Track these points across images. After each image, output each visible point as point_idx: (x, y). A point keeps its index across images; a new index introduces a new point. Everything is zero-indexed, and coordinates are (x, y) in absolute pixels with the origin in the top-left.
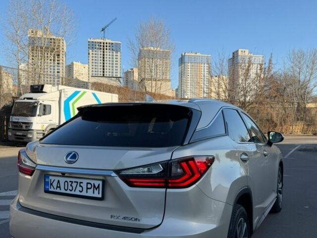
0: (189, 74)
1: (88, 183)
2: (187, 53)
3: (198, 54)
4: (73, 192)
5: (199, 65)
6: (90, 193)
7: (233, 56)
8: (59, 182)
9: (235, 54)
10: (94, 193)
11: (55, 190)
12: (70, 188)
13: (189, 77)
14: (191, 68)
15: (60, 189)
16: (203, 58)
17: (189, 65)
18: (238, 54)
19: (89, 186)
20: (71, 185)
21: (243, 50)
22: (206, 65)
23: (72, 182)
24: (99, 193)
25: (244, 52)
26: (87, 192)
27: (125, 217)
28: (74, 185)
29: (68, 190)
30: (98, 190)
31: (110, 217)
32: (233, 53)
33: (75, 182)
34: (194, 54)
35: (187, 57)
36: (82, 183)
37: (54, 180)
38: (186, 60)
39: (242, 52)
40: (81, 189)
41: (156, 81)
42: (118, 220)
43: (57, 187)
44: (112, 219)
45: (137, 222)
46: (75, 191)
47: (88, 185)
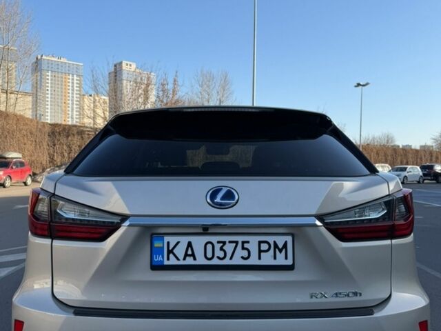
0: (49, 89)
1: (260, 243)
2: (46, 56)
3: (63, 60)
4: (227, 262)
5: (64, 76)
6: (267, 259)
7: (115, 69)
8: (190, 245)
9: (118, 66)
10: (275, 258)
11: (182, 262)
12: (220, 254)
13: (49, 92)
14: (51, 80)
15: (195, 259)
16: (72, 66)
17: (49, 74)
18: (121, 67)
19: (264, 247)
20: (221, 249)
21: (129, 63)
22: (75, 77)
23: (224, 243)
24: (286, 258)
25: (130, 65)
26: (260, 258)
27: (336, 294)
28: (229, 248)
29: (215, 258)
30: (284, 251)
31: (309, 297)
32: (115, 66)
33: (230, 242)
34: (56, 59)
35: (46, 62)
36: (248, 242)
37: (178, 243)
38: (44, 66)
39: (127, 65)
40: (245, 254)
41: (7, 92)
42: (324, 300)
43: (186, 255)
44: (314, 300)
45: (358, 298)
46: (231, 258)
47: (262, 245)
